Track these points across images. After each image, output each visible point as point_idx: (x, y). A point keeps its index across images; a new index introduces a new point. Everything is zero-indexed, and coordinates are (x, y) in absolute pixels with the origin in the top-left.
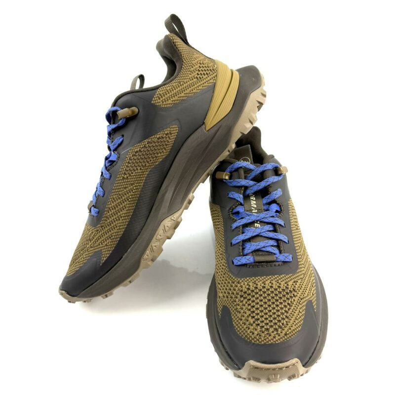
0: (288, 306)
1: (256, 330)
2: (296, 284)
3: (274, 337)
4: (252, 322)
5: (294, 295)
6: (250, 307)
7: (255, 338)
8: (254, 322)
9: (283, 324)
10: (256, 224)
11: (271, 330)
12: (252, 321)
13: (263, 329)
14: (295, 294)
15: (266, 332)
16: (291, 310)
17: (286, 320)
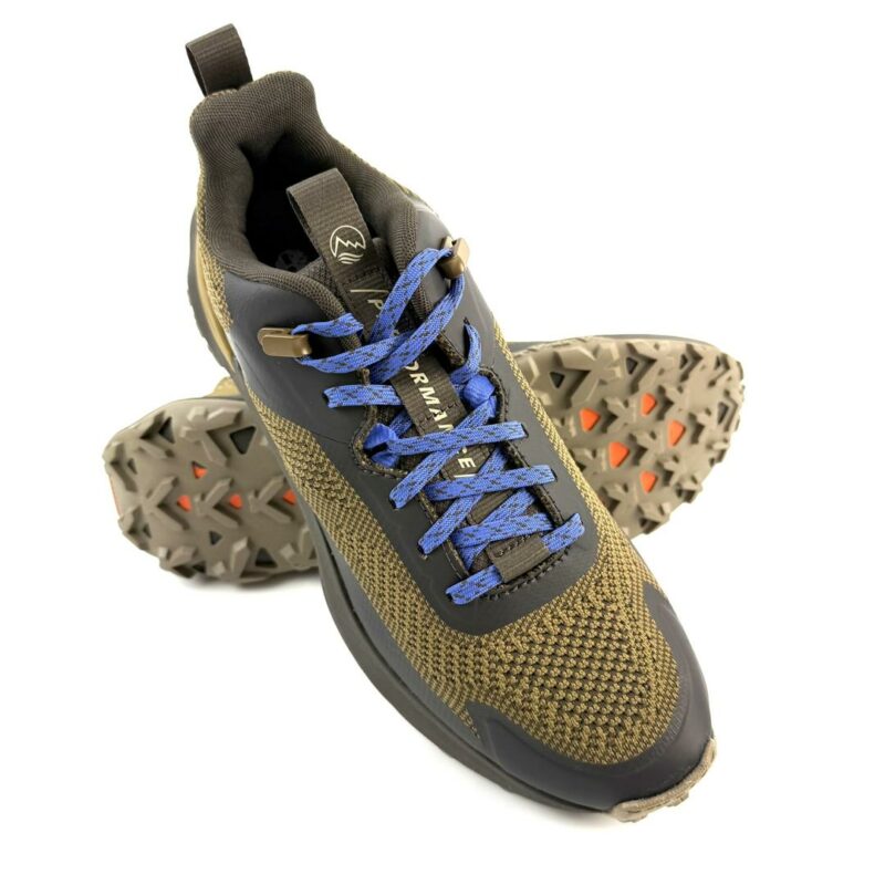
0: (624, 647)
1: (598, 737)
2: (602, 586)
3: (642, 733)
4: (577, 724)
5: (612, 612)
6: (547, 693)
7: (606, 753)
8: (582, 723)
9: (641, 695)
10: (461, 461)
11: (628, 722)
12: (574, 721)
13: (612, 730)
14: (613, 607)
15: (622, 733)
16: (634, 651)
17: (641, 680)
